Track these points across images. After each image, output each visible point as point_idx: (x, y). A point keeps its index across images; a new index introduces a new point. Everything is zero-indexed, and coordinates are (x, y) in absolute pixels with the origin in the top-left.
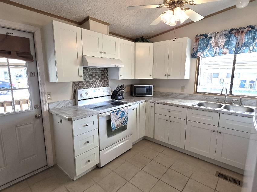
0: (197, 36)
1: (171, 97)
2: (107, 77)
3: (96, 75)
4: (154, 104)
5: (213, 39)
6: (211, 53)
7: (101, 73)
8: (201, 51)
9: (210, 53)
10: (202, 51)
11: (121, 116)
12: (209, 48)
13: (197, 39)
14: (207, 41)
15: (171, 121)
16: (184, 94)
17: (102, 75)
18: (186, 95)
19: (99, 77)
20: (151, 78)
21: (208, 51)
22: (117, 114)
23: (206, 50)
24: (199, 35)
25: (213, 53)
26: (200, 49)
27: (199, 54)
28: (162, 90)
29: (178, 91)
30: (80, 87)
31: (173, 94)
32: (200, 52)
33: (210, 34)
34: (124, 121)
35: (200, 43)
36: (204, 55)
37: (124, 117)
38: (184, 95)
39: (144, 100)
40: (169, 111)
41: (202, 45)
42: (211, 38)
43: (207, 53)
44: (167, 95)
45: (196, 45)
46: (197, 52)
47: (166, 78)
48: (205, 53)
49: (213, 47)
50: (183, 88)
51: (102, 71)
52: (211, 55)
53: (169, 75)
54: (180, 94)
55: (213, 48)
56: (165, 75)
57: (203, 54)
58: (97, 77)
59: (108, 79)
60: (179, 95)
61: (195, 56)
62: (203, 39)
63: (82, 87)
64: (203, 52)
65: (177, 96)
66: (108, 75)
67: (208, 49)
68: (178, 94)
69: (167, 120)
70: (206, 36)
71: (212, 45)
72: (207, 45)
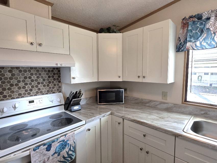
0: (184, 19)
1: (149, 106)
2: (57, 79)
3: (38, 77)
4: (122, 119)
5: (213, 21)
6: (211, 42)
7: (47, 74)
8: (192, 39)
9: (207, 43)
10: (193, 41)
11: (57, 150)
12: (205, 35)
13: (184, 24)
14: (201, 24)
15: (147, 153)
16: (167, 103)
17: (49, 77)
18: (170, 105)
19: (44, 80)
20: (120, 80)
21: (204, 39)
22: (48, 149)
23: (201, 39)
24: (187, 17)
25: (213, 42)
26: (191, 38)
27: (188, 44)
28: (136, 95)
29: (158, 98)
30: (5, 97)
31: (151, 101)
32: (190, 41)
33: (206, 13)
34: (66, 156)
35: (190, 28)
36: (198, 46)
37: (67, 149)
38: (166, 105)
39: (109, 113)
40: (144, 136)
41: (194, 32)
42: (208, 19)
43: (202, 43)
44: (142, 103)
45: (183, 32)
46: (185, 42)
47: (140, 80)
48: (198, 43)
49: (212, 32)
50: (164, 95)
51: (49, 71)
52: (209, 45)
53: (144, 77)
54: (162, 103)
55: (213, 35)
56: (139, 77)
57: (196, 45)
58: (41, 80)
59: (60, 82)
60: (160, 104)
61: (182, 49)
62: (194, 22)
63: (10, 96)
64: (195, 41)
65: (157, 105)
66: (59, 77)
67: (204, 37)
68: (158, 103)
69: (141, 149)
70: (199, 17)
71: (211, 29)
72: (202, 31)
